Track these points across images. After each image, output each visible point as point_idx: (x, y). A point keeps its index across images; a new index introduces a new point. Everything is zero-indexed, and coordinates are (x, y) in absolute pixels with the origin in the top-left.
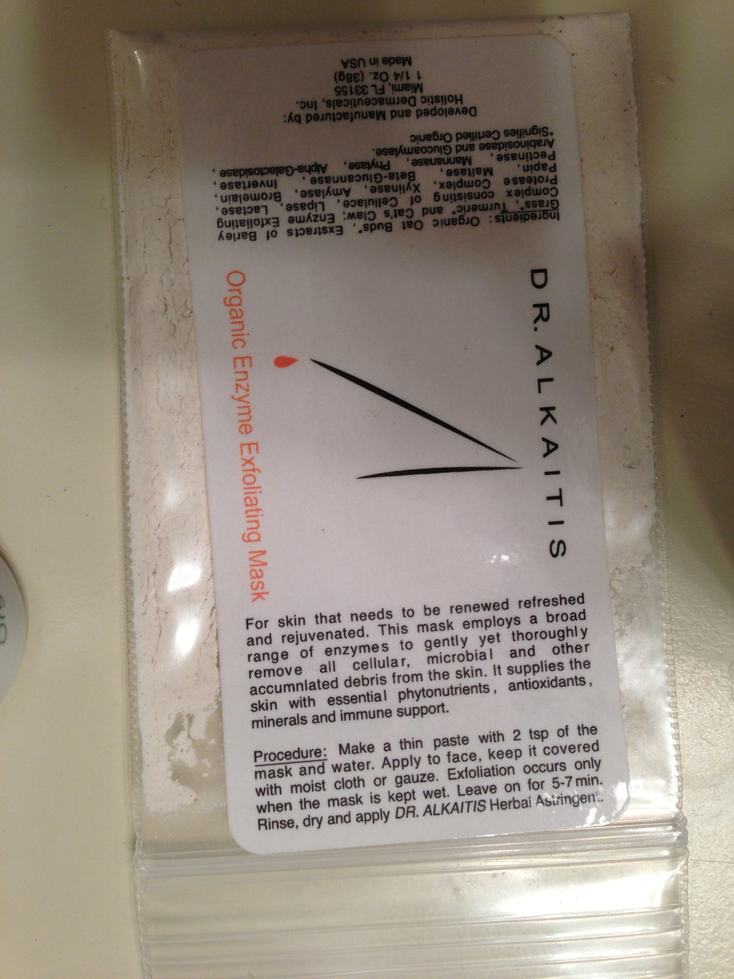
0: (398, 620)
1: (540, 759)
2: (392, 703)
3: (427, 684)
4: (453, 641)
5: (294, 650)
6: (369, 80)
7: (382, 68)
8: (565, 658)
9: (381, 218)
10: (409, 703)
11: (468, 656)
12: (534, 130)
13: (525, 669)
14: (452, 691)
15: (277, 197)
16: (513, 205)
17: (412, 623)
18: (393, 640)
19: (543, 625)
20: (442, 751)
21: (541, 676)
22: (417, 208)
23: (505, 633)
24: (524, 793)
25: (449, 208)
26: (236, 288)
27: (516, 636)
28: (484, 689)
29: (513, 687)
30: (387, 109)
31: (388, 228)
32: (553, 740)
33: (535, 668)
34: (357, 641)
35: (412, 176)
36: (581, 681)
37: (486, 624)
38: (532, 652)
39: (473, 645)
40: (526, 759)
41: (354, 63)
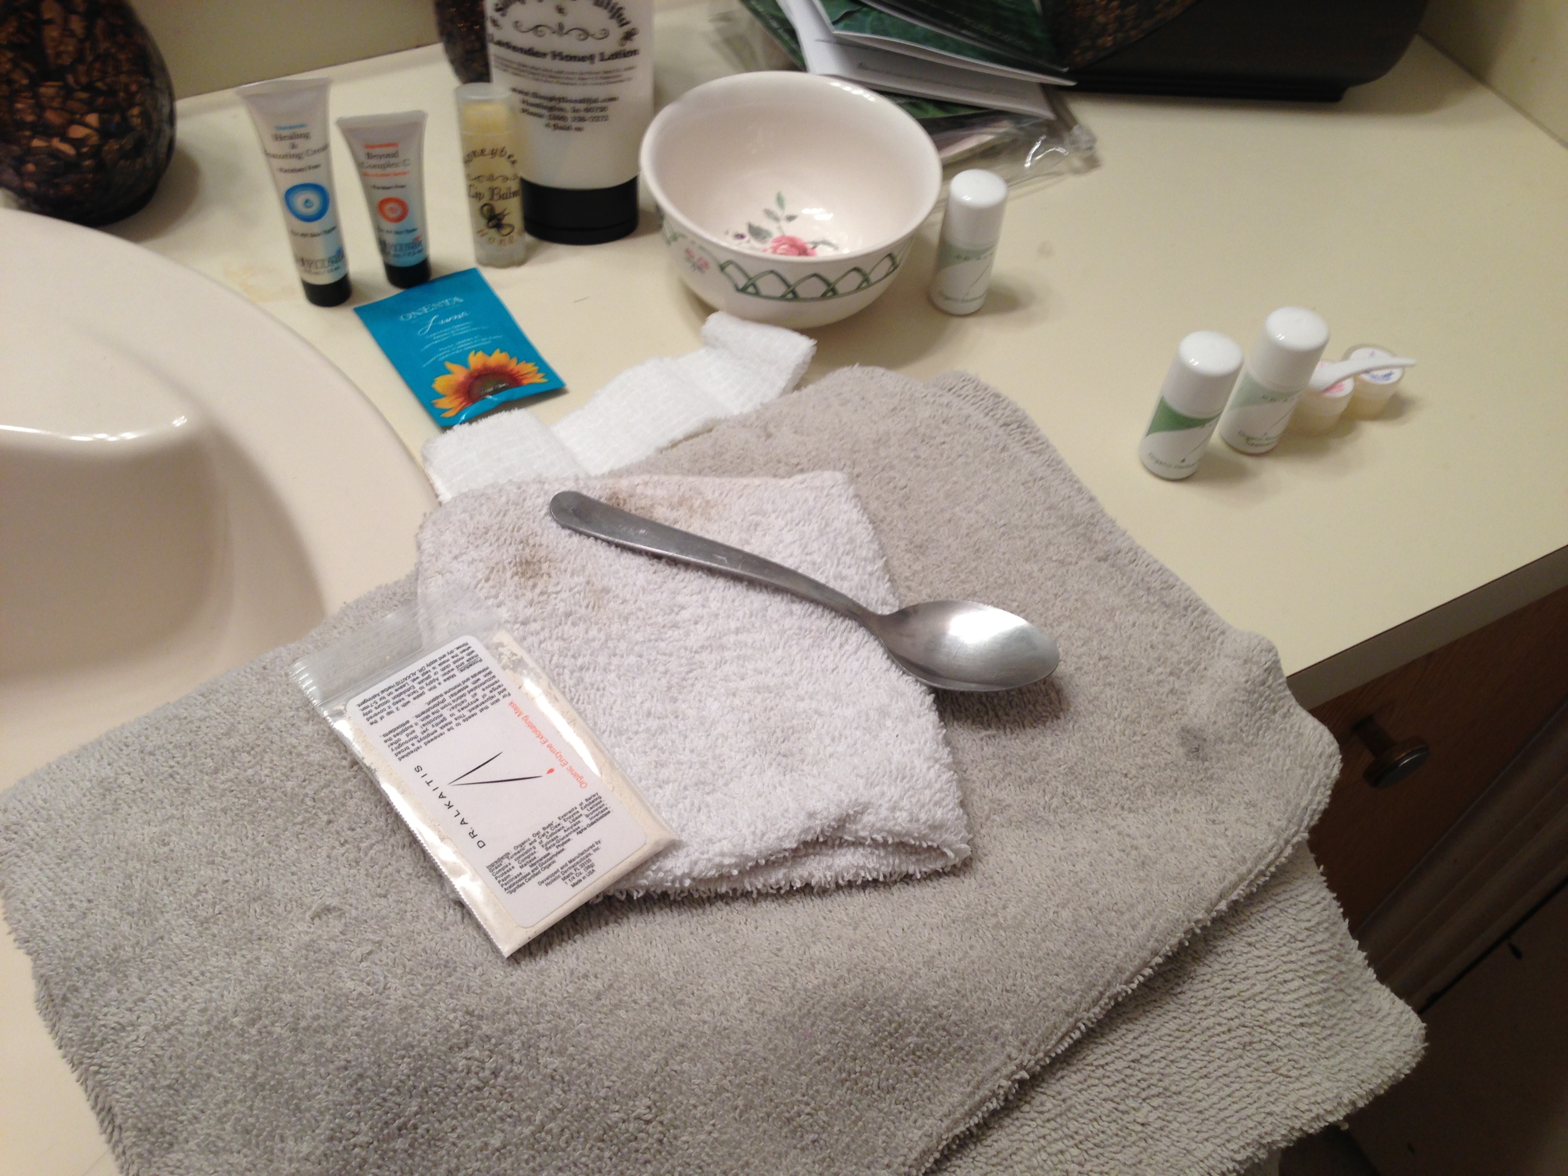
0: (460, 721)
1: (386, 706)
2: (446, 697)
3: (438, 708)
4: (437, 725)
5: (489, 695)
6: (582, 870)
7: (580, 877)
8: (394, 739)
9: (549, 830)
10: (440, 699)
11: (429, 722)
12: (514, 891)
13: (407, 729)
14: (428, 710)
15: (587, 816)
16: (506, 861)
17: (455, 722)
18: (457, 714)
19: (409, 745)
20: (420, 692)
21: (400, 730)
22: (538, 840)
23: (421, 736)
24: (385, 694)
25: (527, 846)
26: (582, 783)
27: (416, 737)
28: (417, 716)
29: (408, 722)
30: (570, 865)
31: (544, 829)
32: (384, 714)
33: (403, 731)
34: (470, 707)
35: (547, 849)
36: (384, 736)
37: (429, 735)
38: (407, 735)
39: (429, 727)
40: (390, 704)
41: (591, 873)
